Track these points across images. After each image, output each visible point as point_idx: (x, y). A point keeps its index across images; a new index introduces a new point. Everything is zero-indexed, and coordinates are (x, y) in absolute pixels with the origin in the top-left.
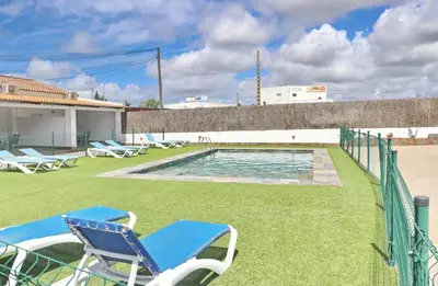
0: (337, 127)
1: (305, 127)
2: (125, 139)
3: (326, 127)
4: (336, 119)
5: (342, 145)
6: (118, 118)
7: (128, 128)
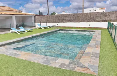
0: (107, 22)
1: (94, 21)
2: (35, 25)
3: (102, 22)
4: (106, 19)
5: (108, 28)
6: (33, 18)
7: (36, 22)
